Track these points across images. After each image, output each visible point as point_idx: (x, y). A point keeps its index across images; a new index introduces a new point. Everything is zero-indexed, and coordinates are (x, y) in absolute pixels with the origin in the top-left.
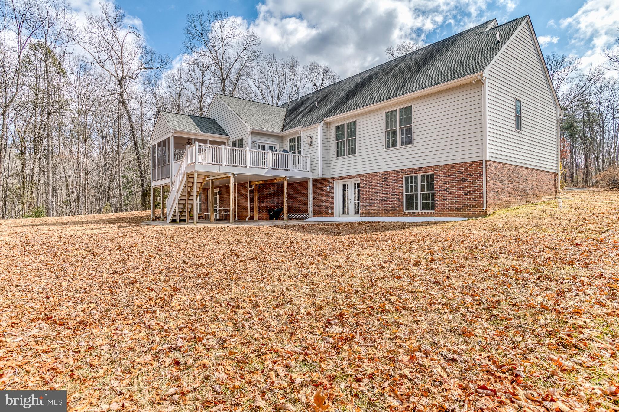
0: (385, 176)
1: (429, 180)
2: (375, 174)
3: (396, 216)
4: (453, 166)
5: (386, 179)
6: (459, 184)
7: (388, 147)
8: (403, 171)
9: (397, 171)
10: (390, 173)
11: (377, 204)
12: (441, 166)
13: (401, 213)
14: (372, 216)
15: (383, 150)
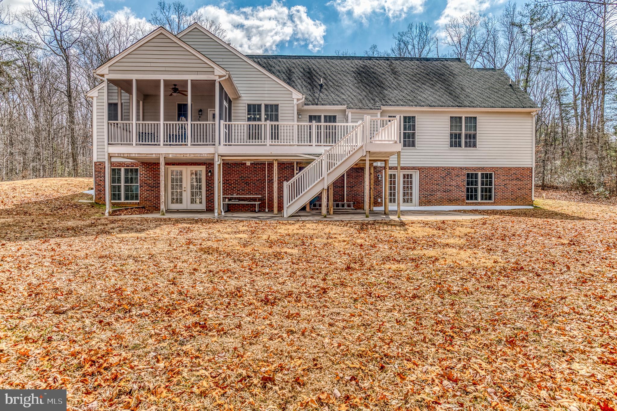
0: (448, 171)
1: (488, 177)
2: (437, 168)
3: (459, 205)
4: (510, 169)
5: (449, 173)
6: (514, 182)
7: (451, 146)
8: (466, 168)
9: (461, 168)
10: (453, 169)
11: (439, 195)
12: (501, 168)
13: (463, 203)
14: (434, 205)
15: (447, 149)
